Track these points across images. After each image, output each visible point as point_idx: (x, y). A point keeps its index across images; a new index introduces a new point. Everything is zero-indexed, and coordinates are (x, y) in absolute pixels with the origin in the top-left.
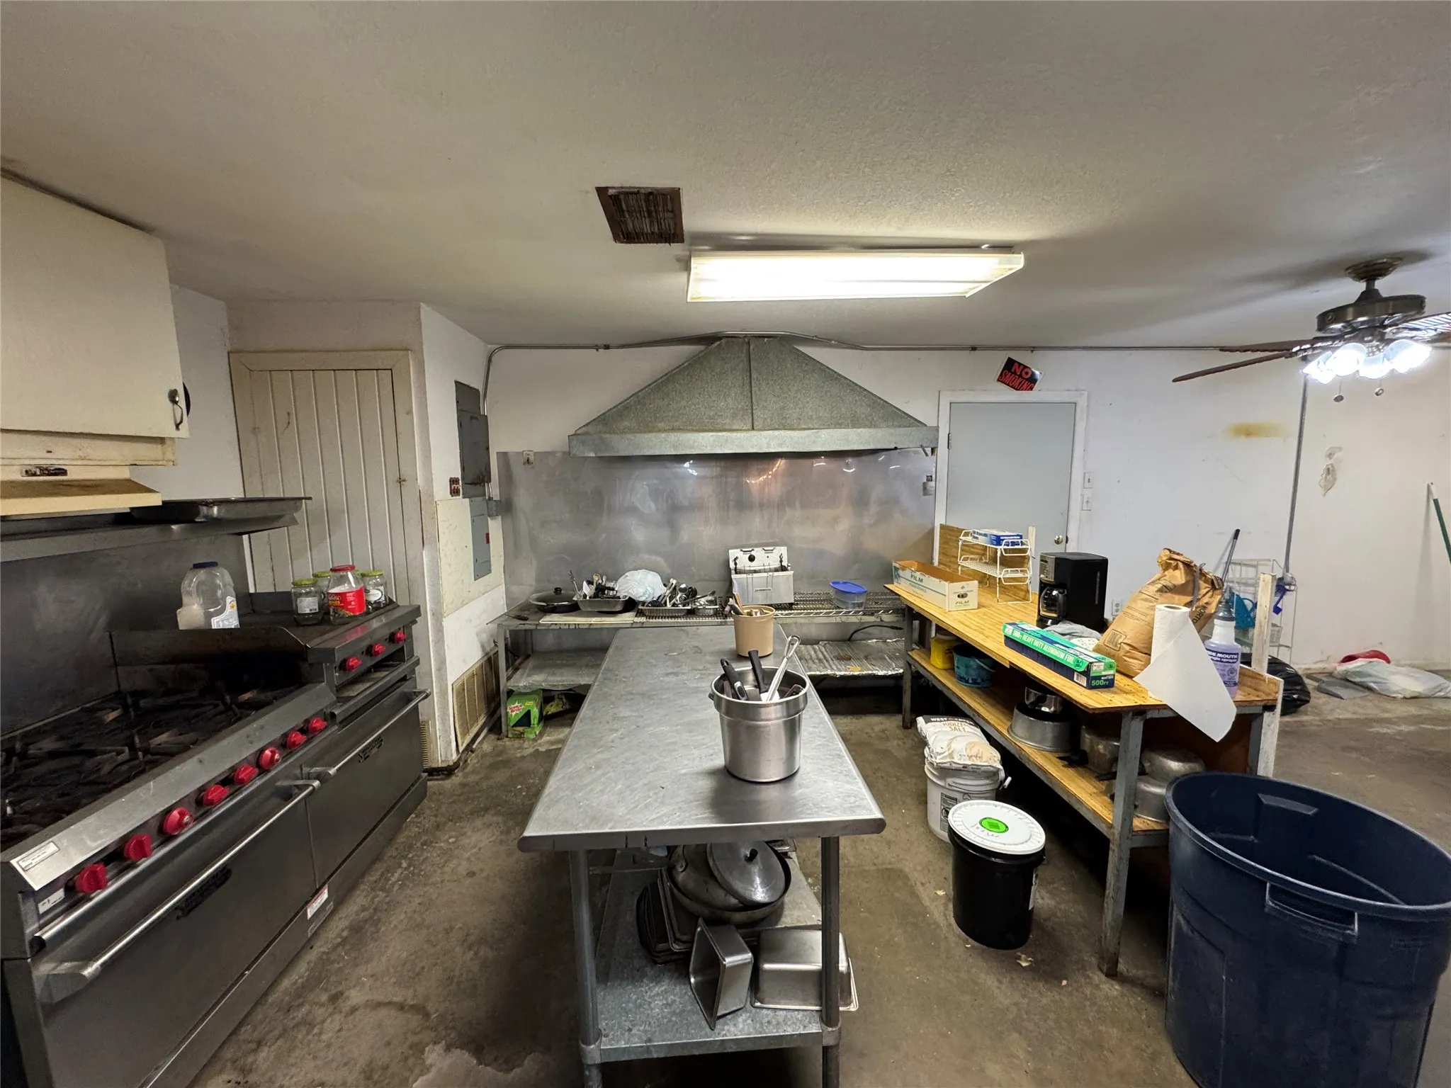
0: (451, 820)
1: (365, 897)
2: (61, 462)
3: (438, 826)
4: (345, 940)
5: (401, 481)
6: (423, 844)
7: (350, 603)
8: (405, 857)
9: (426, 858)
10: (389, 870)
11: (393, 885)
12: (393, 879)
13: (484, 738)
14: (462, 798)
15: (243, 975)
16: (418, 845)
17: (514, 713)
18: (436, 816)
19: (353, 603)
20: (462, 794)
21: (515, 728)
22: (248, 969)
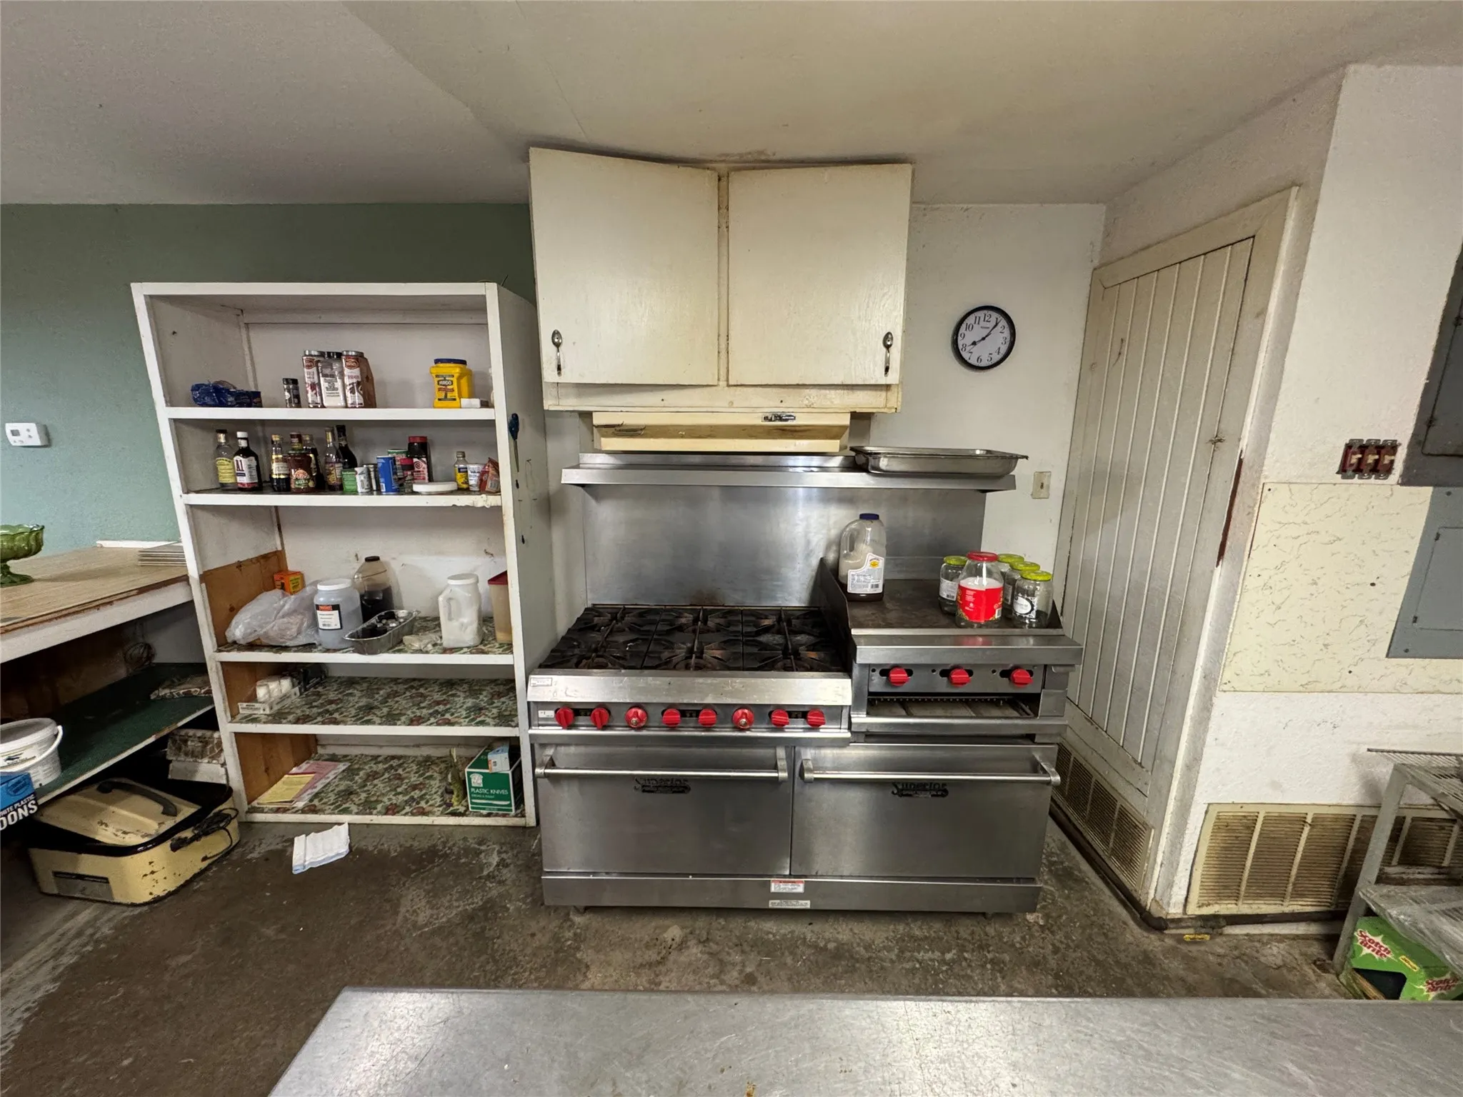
0: (1057, 976)
1: (887, 938)
2: (791, 410)
3: (1037, 964)
4: (825, 949)
5: (1217, 441)
6: (992, 962)
7: (967, 603)
8: (962, 949)
9: (970, 977)
10: (933, 943)
11: (912, 959)
12: (920, 956)
13: (1296, 938)
14: (1118, 972)
15: (687, 875)
16: (990, 956)
17: (1366, 951)
18: (1056, 950)
19: (971, 605)
20: (1126, 966)
21: (1358, 976)
22: (694, 875)
